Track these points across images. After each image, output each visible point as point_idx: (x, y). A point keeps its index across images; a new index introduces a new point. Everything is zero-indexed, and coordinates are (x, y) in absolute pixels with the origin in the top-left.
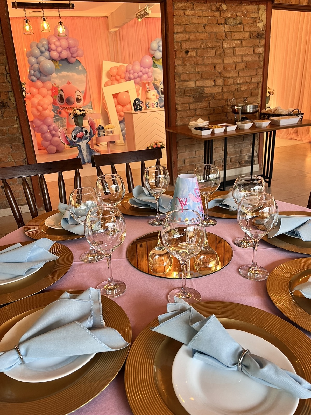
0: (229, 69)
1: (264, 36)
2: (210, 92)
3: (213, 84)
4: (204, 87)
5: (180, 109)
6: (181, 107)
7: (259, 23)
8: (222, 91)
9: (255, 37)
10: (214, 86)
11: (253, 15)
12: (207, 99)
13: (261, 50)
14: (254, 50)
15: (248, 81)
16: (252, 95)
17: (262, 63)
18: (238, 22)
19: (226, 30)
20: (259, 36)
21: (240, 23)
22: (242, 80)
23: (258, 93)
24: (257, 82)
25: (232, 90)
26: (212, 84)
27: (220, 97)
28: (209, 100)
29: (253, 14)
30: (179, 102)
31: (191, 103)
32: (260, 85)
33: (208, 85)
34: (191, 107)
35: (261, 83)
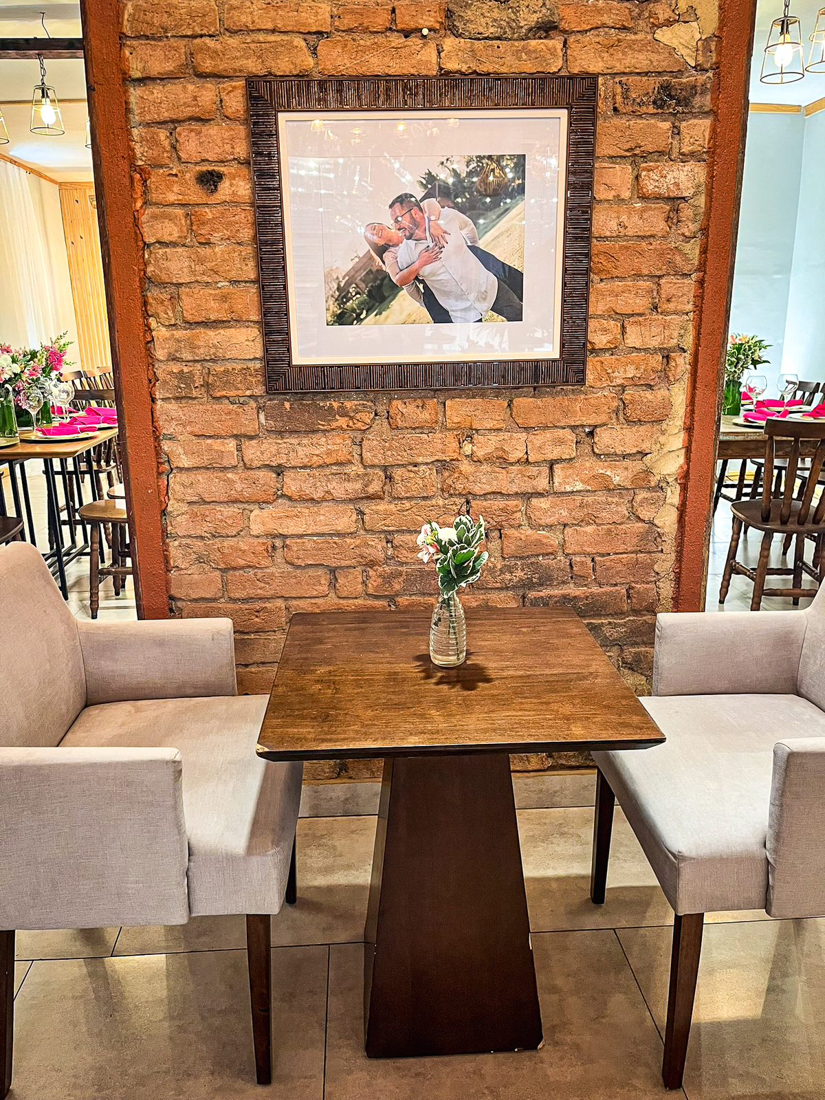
1: (703, 101)
5: (185, 462)
6: (190, 453)
7: (669, 23)
9: (642, 105)
12: (342, 422)
13: (684, 177)
14: (637, 177)
15: (602, 341)
16: (623, 414)
17: (692, 249)
18: (529, 20)
20: (670, 98)
24: (657, 349)
30: (180, 428)
34: (253, 452)
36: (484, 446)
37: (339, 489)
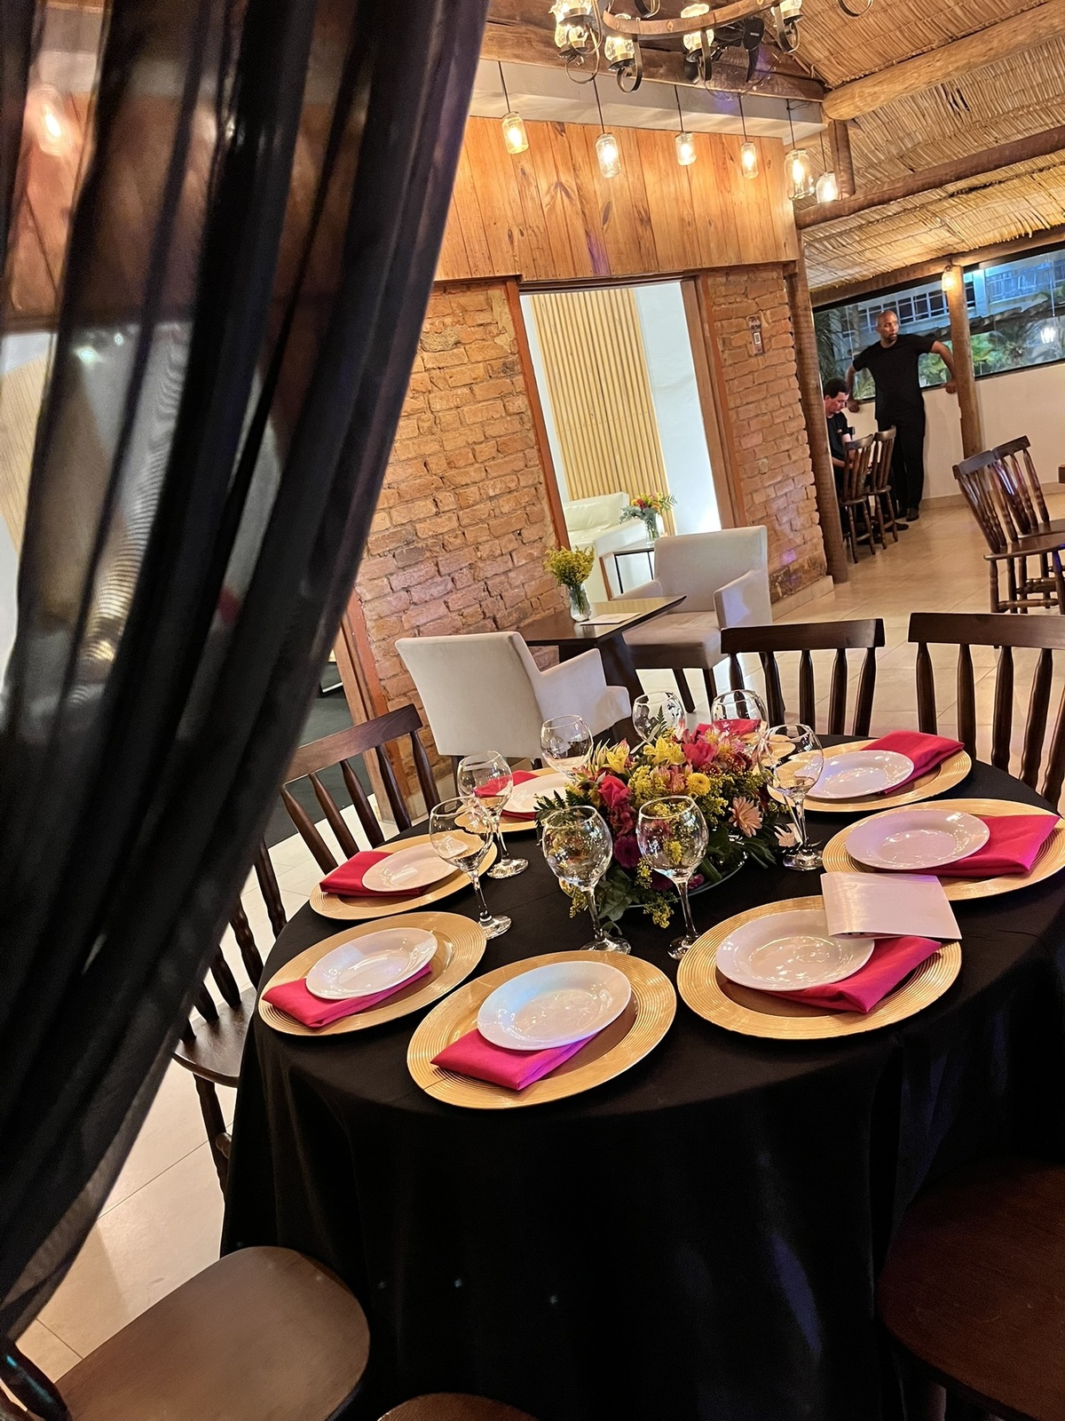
0: (462, 463)
1: (518, 368)
2: (431, 533)
3: (434, 510)
4: (414, 522)
5: (368, 597)
6: (369, 591)
7: (498, 335)
8: (460, 525)
9: (499, 373)
10: (437, 514)
11: (483, 318)
12: (428, 554)
13: (520, 403)
14: (504, 406)
15: (513, 485)
16: (529, 520)
17: (532, 435)
18: (452, 340)
19: (428, 366)
20: (507, 368)
21: (457, 343)
22: (499, 486)
23: (543, 510)
24: (533, 485)
25: (483, 517)
26: (431, 510)
27: (458, 541)
28: (435, 554)
29: (482, 315)
31: (391, 574)
32: (542, 488)
33: (422, 516)
34: (395, 582)
35: (543, 485)
36: (484, 551)
37: (436, 591)
